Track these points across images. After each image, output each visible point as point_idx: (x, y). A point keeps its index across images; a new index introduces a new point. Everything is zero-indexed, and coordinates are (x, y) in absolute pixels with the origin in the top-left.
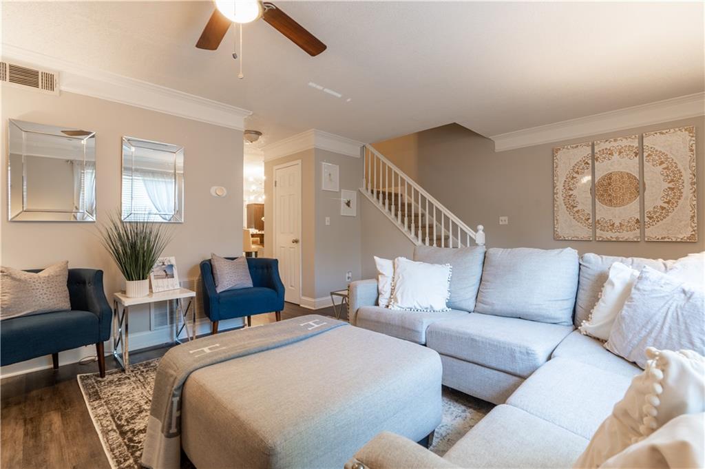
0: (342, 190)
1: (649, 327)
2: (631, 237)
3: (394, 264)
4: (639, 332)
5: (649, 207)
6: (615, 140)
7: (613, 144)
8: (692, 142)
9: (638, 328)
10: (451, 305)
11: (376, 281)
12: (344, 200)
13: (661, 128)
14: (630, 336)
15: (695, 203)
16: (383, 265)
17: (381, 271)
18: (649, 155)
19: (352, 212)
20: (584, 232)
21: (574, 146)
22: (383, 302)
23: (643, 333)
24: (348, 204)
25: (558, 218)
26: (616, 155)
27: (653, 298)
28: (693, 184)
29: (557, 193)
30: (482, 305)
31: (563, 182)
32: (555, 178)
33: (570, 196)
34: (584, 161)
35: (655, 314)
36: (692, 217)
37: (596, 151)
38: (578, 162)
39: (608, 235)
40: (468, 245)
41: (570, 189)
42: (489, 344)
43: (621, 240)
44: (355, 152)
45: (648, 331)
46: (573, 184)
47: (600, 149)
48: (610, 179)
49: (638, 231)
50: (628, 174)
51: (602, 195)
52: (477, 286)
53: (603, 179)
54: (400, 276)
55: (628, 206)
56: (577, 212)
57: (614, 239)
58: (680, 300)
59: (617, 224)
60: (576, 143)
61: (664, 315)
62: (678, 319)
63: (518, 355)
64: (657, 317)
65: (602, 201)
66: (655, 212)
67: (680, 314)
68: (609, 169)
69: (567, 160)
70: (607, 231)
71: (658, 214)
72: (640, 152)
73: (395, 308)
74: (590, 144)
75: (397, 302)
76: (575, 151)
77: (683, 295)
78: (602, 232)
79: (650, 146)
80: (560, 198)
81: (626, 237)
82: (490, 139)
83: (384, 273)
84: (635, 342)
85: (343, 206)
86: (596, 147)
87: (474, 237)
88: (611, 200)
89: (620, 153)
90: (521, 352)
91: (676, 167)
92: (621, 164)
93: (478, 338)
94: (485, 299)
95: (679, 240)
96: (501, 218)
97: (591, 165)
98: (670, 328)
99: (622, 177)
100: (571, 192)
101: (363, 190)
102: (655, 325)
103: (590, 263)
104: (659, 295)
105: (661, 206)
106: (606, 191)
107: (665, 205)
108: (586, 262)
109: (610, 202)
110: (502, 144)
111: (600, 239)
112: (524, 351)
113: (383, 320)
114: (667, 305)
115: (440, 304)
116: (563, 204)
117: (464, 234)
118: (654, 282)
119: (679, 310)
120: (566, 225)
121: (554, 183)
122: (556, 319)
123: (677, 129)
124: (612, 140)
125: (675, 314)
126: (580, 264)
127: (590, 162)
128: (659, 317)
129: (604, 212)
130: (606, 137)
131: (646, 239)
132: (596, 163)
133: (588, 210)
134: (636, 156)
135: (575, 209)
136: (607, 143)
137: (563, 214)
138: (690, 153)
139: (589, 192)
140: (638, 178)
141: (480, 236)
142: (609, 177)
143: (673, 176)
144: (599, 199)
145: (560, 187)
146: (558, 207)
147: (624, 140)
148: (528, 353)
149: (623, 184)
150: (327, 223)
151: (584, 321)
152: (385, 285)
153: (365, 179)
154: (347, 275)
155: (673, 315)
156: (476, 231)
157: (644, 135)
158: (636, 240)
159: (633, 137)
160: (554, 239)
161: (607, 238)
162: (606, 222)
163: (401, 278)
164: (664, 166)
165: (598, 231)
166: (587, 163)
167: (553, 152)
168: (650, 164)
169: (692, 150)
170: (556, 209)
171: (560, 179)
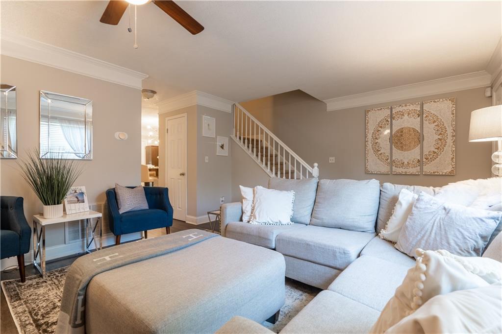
0: (218, 137)
1: (423, 233)
2: (414, 172)
3: (254, 191)
4: (417, 236)
5: (426, 152)
6: (406, 106)
7: (404, 108)
8: (453, 108)
9: (416, 234)
10: (294, 220)
11: (241, 204)
12: (219, 144)
13: (434, 98)
14: (411, 239)
15: (454, 149)
16: (246, 191)
17: (244, 196)
18: (426, 117)
19: (225, 153)
20: (385, 169)
21: (379, 108)
22: (245, 218)
23: (419, 237)
24: (222, 147)
25: (368, 158)
26: (406, 116)
27: (425, 213)
28: (453, 136)
29: (367, 141)
30: (315, 219)
31: (372, 133)
32: (367, 131)
33: (376, 143)
34: (386, 119)
35: (427, 224)
36: (452, 159)
37: (393, 112)
38: (381, 120)
39: (401, 170)
40: (307, 177)
41: (376, 139)
42: (319, 248)
43: (408, 173)
44: (228, 108)
45: (422, 235)
46: (378, 135)
47: (396, 111)
48: (402, 132)
49: (419, 167)
50: (413, 129)
51: (397, 143)
52: (312, 206)
53: (397, 131)
54: (258, 200)
55: (413, 151)
56: (381, 154)
57: (404, 173)
58: (442, 213)
59: (406, 163)
61: (432, 224)
62: (440, 227)
63: (338, 254)
64: (428, 226)
65: (397, 147)
66: (430, 155)
67: (442, 224)
68: (402, 125)
69: (375, 118)
70: (400, 168)
71: (431, 156)
72: (421, 114)
73: (254, 223)
74: (390, 107)
75: (256, 219)
76: (380, 112)
77: (444, 211)
78: (396, 168)
79: (427, 110)
80: (370, 145)
81: (411, 172)
82: (323, 102)
83: (246, 198)
84: (414, 243)
85: (219, 148)
86: (393, 110)
87: (311, 171)
88: (402, 147)
89: (409, 114)
90: (340, 252)
91: (443, 125)
92: (410, 122)
93: (311, 244)
94: (317, 216)
95: (444, 174)
96: (330, 158)
97: (390, 122)
98: (436, 234)
99: (410, 131)
100: (377, 141)
101: (233, 136)
102: (427, 231)
103: (387, 190)
104: (429, 211)
105: (433, 151)
106: (399, 140)
107: (436, 150)
108: (385, 188)
109: (402, 148)
110: (332, 106)
111: (395, 173)
112: (342, 251)
113: (245, 232)
114: (434, 218)
115: (286, 220)
116: (371, 149)
117: (304, 169)
118: (427, 202)
119: (441, 221)
120: (374, 163)
121: (366, 134)
122: (363, 228)
123: (444, 99)
124: (404, 105)
125: (439, 224)
126: (381, 191)
127: (389, 120)
128: (429, 226)
129: (398, 155)
130: (400, 103)
131: (424, 173)
132: (393, 121)
133: (388, 153)
134: (418, 117)
135: (379, 152)
136: (401, 107)
137: (371, 157)
138: (452, 116)
139: (388, 140)
140: (419, 131)
141: (315, 171)
142: (401, 131)
143: (441, 130)
144: (394, 146)
145: (370, 136)
146: (368, 151)
147: (411, 105)
148: (344, 253)
149: (410, 135)
150: (206, 161)
151: (382, 230)
152: (247, 206)
153: (234, 129)
154: (221, 199)
155: (437, 224)
156: (313, 167)
157: (424, 102)
158: (417, 173)
159: (417, 103)
160: (366, 173)
161: (399, 172)
162: (399, 161)
163: (259, 201)
164: (436, 124)
165: (393, 167)
166: (387, 121)
167: (367, 112)
168: (427, 122)
169: (453, 114)
170: (367, 152)
171: (369, 132)
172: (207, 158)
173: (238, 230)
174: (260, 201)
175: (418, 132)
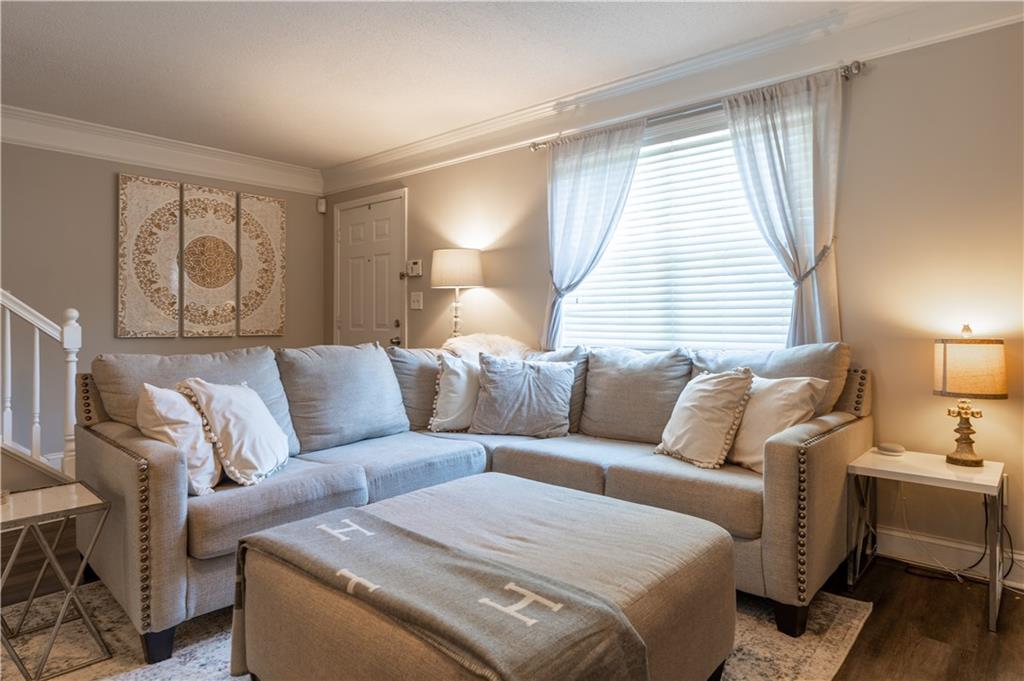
2: (226, 331)
3: (187, 396)
4: (513, 406)
5: (244, 293)
6: (210, 191)
7: (207, 195)
8: (284, 219)
9: (511, 404)
13: (260, 192)
14: (506, 412)
15: (284, 290)
17: (172, 416)
18: (246, 223)
20: (167, 325)
21: (155, 181)
23: (517, 406)
25: (125, 298)
26: (211, 212)
27: (512, 376)
28: (283, 267)
29: (123, 256)
31: (135, 237)
32: (121, 228)
33: (147, 263)
34: (169, 210)
35: (521, 388)
36: (282, 306)
37: (186, 199)
38: (159, 210)
39: (200, 329)
41: (146, 252)
43: (215, 335)
45: (519, 403)
46: (152, 244)
47: (191, 198)
48: (204, 246)
49: (233, 323)
50: (224, 243)
51: (193, 268)
53: (194, 243)
55: (223, 288)
56: (157, 290)
57: (207, 335)
58: (533, 374)
59: (210, 313)
60: (159, 177)
61: (528, 387)
62: (539, 387)
64: (524, 390)
65: (193, 278)
66: (251, 298)
68: (203, 232)
69: (143, 202)
70: (199, 323)
71: (253, 301)
72: (237, 217)
74: (178, 185)
76: (156, 189)
77: (532, 370)
78: (191, 324)
79: (248, 211)
80: (129, 267)
81: (221, 332)
83: (183, 418)
86: (186, 193)
88: (203, 278)
89: (216, 211)
91: (270, 245)
92: (219, 228)
95: (271, 334)
97: (178, 219)
98: (536, 396)
99: (218, 247)
100: (148, 257)
102: (524, 396)
103: (405, 358)
104: (516, 374)
105: (255, 291)
106: (198, 262)
107: (260, 290)
108: (399, 357)
109: (203, 281)
111: (190, 335)
114: (527, 380)
116: (135, 276)
118: (502, 364)
119: (537, 381)
120: (141, 313)
121: (118, 236)
123: (271, 199)
124: (207, 189)
126: (393, 361)
127: (177, 213)
129: (195, 294)
130: (203, 183)
131: (241, 334)
132: (186, 219)
133: (173, 289)
134: (233, 220)
135: (154, 286)
136: (200, 191)
137: (134, 296)
138: (281, 231)
139: (175, 260)
140: (234, 251)
142: (202, 242)
143: (267, 257)
144: (189, 273)
145: (129, 245)
146: (125, 279)
147: (221, 194)
149: (218, 255)
151: (431, 419)
152: (194, 445)
155: (534, 385)
157: (241, 195)
158: (230, 334)
159: (230, 193)
160: (116, 336)
161: (198, 333)
162: (197, 310)
164: (260, 241)
165: (186, 322)
166: (173, 214)
167: (117, 182)
168: (247, 235)
169: (283, 229)
170: (121, 283)
171: (129, 231)
175: (232, 251)
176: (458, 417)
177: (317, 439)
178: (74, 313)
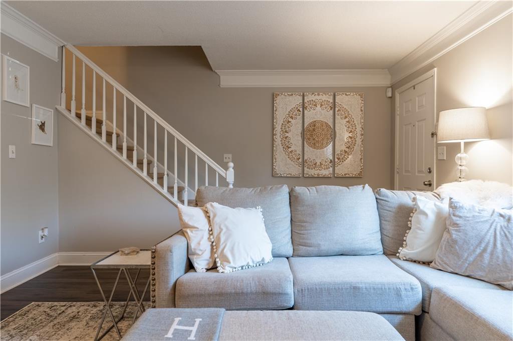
0: (34, 106)
1: (483, 245)
2: (327, 174)
3: (206, 212)
4: (474, 251)
5: (338, 152)
6: (318, 95)
7: (317, 97)
8: (362, 105)
9: (472, 248)
12: (36, 121)
13: (346, 90)
14: (466, 255)
15: (362, 149)
17: (191, 223)
18: (339, 110)
20: (295, 170)
21: (290, 94)
23: (478, 251)
25: (276, 156)
26: (319, 106)
27: (478, 222)
28: (362, 135)
29: (276, 135)
30: (305, 247)
31: (281, 125)
32: (275, 121)
33: (286, 138)
34: (297, 108)
35: (486, 234)
36: (361, 159)
37: (306, 101)
38: (292, 109)
39: (313, 172)
41: (286, 132)
42: (374, 289)
43: (320, 176)
44: (50, 51)
45: (482, 248)
46: (289, 127)
47: (308, 100)
48: (315, 126)
49: (331, 169)
50: (326, 123)
51: (309, 139)
52: (290, 229)
53: (310, 125)
54: (222, 227)
55: (325, 149)
56: (291, 152)
57: (316, 176)
58: (502, 222)
59: (318, 163)
60: (291, 91)
61: (493, 234)
62: (506, 235)
63: (403, 293)
64: (488, 237)
65: (309, 144)
66: (341, 154)
67: (507, 232)
68: (314, 118)
69: (286, 105)
70: (312, 169)
71: (343, 156)
72: (334, 107)
74: (302, 94)
75: (230, 263)
76: (291, 98)
77: (502, 218)
78: (308, 170)
79: (340, 103)
80: (278, 139)
81: (324, 174)
82: (216, 73)
83: (196, 225)
84: (471, 259)
85: (35, 130)
86: (305, 97)
87: (224, 175)
88: (314, 144)
89: (321, 105)
90: (406, 289)
91: (353, 122)
92: (322, 115)
94: (308, 241)
95: (354, 176)
96: (225, 155)
97: (301, 113)
98: (502, 245)
99: (322, 126)
100: (287, 135)
101: (62, 108)
102: (488, 243)
103: (387, 197)
104: (482, 220)
105: (345, 150)
106: (311, 135)
107: (347, 150)
108: (383, 196)
109: (314, 146)
110: (229, 80)
111: (307, 176)
112: (409, 288)
114: (493, 227)
116: (281, 145)
118: (470, 209)
119: (505, 230)
120: (284, 165)
121: (273, 125)
123: (354, 93)
124: (316, 94)
125: (502, 233)
127: (301, 109)
128: (490, 237)
129: (311, 153)
130: (312, 91)
131: (336, 175)
132: (306, 112)
133: (299, 151)
134: (331, 109)
135: (290, 150)
136: (313, 95)
137: (280, 155)
138: (361, 113)
139: (300, 135)
140: (332, 127)
142: (314, 124)
143: (352, 128)
144: (307, 142)
145: (278, 129)
146: (276, 147)
147: (324, 95)
148: (412, 289)
149: (323, 131)
150: (12, 155)
151: (401, 248)
152: (200, 241)
155: (500, 233)
157: (336, 94)
158: (329, 176)
159: (330, 94)
160: (272, 176)
161: (311, 175)
162: (311, 161)
163: (224, 230)
164: (347, 120)
165: (305, 168)
166: (299, 110)
167: (273, 97)
168: (339, 117)
169: (362, 111)
170: (274, 149)
171: (278, 122)
172: (12, 148)
173: (211, 289)
174: (227, 228)
175: (330, 128)
176: (423, 250)
177: (303, 249)
178: (231, 165)
